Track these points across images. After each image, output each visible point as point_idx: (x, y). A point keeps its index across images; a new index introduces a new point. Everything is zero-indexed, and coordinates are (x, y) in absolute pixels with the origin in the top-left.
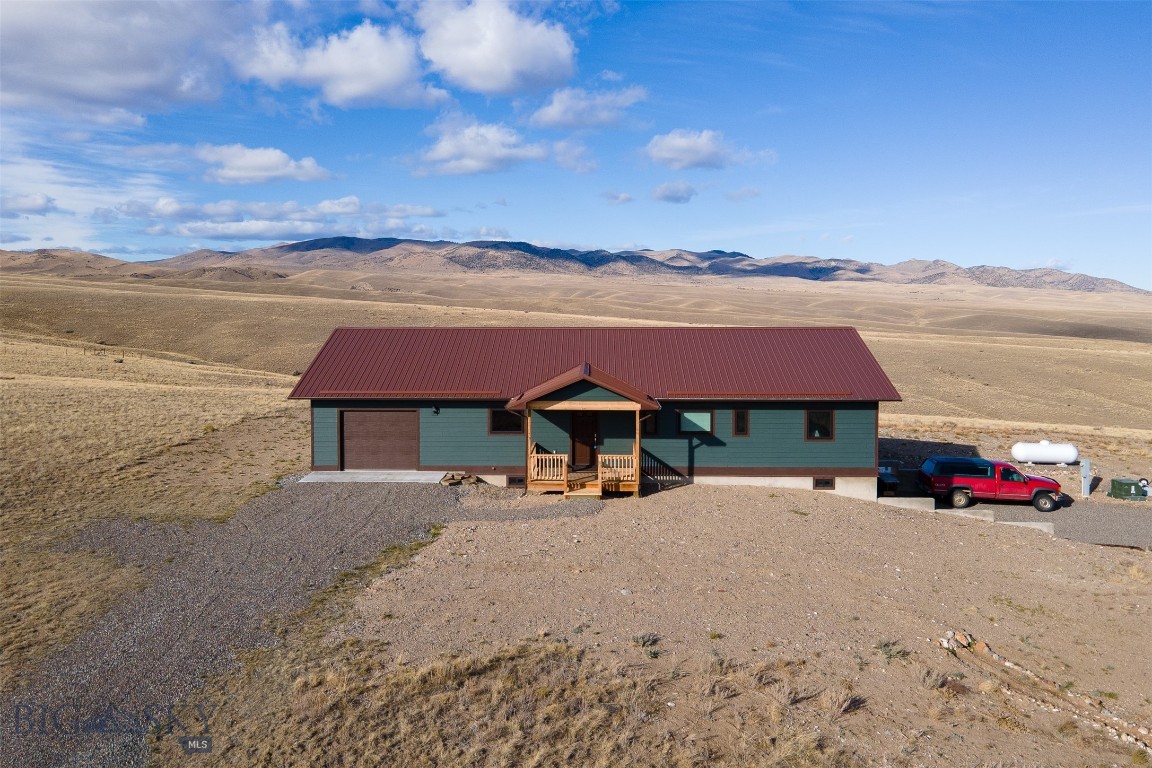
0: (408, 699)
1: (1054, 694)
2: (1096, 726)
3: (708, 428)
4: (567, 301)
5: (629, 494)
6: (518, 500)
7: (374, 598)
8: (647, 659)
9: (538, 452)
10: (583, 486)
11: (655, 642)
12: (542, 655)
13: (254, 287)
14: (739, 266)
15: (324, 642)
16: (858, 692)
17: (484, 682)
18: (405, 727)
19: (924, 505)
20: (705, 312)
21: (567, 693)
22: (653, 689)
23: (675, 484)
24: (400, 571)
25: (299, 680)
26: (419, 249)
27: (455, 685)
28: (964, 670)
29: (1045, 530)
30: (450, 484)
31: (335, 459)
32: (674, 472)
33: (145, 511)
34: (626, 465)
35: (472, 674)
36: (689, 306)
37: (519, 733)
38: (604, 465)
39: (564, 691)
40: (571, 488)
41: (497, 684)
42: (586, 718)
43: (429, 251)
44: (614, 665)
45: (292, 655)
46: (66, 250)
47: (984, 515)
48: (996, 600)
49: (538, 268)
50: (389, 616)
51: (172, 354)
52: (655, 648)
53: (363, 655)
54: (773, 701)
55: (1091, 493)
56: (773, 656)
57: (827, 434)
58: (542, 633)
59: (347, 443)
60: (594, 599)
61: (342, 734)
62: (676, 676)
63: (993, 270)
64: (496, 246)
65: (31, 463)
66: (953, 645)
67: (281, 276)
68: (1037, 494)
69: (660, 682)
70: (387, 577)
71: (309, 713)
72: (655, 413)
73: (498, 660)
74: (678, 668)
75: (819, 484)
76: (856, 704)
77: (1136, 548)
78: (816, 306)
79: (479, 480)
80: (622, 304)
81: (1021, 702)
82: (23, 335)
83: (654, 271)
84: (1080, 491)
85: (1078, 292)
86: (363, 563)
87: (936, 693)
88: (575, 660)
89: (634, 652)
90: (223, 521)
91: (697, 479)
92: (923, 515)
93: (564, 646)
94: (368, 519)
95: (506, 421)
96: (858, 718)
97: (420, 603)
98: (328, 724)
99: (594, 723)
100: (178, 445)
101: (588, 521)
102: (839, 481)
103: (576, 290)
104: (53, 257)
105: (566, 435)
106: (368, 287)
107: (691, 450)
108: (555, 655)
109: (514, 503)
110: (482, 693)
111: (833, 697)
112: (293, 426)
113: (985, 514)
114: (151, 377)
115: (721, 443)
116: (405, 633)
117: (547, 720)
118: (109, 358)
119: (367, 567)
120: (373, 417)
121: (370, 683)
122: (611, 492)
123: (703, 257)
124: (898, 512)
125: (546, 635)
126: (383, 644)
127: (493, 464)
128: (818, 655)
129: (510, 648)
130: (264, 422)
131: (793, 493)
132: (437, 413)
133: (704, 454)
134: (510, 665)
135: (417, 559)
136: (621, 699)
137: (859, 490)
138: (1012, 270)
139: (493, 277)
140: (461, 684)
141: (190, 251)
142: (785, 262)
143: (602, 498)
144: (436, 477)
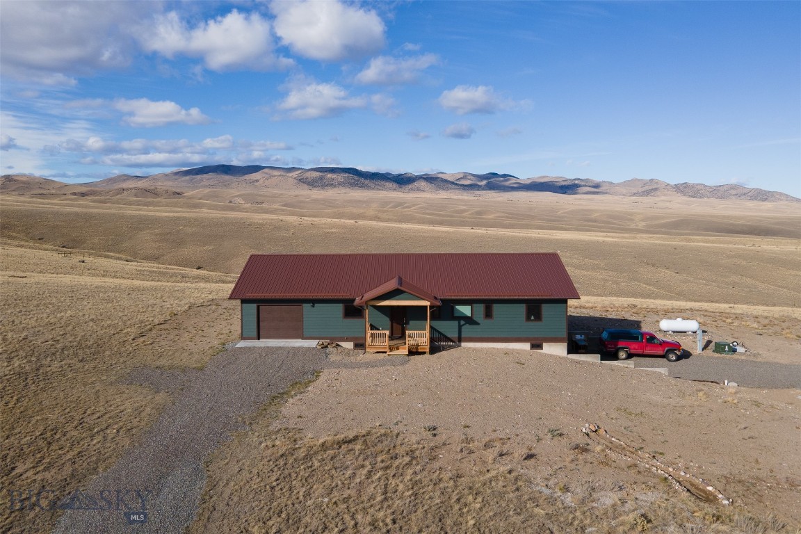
0: (316, 453)
1: (632, 453)
2: (647, 466)
3: (469, 314)
4: (384, 212)
5: (424, 353)
6: (361, 356)
7: (291, 407)
8: (431, 437)
9: (371, 330)
10: (398, 349)
11: (435, 429)
12: (379, 434)
13: (161, 202)
14: (507, 184)
15: (271, 428)
16: (533, 451)
17: (351, 446)
18: (316, 464)
19: (594, 359)
20: (483, 219)
21: (391, 451)
22: (433, 449)
23: (451, 347)
24: (302, 395)
25: (263, 444)
26: (276, 173)
27: (337, 447)
28: (590, 441)
29: (663, 372)
30: (322, 348)
31: (255, 334)
32: (450, 340)
33: (158, 363)
34: (421, 336)
35: (346, 442)
36: (473, 214)
37: (370, 466)
38: (409, 337)
39: (390, 450)
40: (391, 350)
41: (358, 447)
42: (400, 461)
43: (284, 174)
44: (414, 439)
45: (257, 434)
46: (25, 175)
47: (628, 364)
48: (618, 409)
49: (363, 186)
50: (300, 417)
51: (112, 254)
52: (434, 432)
53: (291, 434)
54: (490, 455)
55: (703, 350)
56: (494, 436)
57: (538, 317)
58: (378, 424)
59: (261, 324)
60: (404, 409)
61: (289, 466)
62: (444, 444)
63: (693, 186)
64: (333, 170)
65: (82, 336)
66: (588, 431)
67: (178, 194)
68: (667, 351)
69: (436, 447)
70: (295, 398)
71: (272, 458)
72: (439, 307)
73: (357, 436)
74: (446, 441)
75: (534, 346)
76: (530, 457)
77: (715, 382)
78: (564, 213)
79: (338, 345)
80: (423, 213)
81: (613, 455)
82: (9, 241)
83: (447, 189)
84: (697, 349)
85: (755, 202)
86: (282, 391)
87: (572, 452)
88: (395, 437)
89: (424, 434)
90: (202, 369)
91: (464, 344)
92: (593, 364)
93: (389, 431)
94: (280, 367)
95: (353, 311)
96: (532, 461)
97: (315, 411)
98: (282, 462)
99: (404, 463)
100: (158, 324)
101: (401, 368)
102: (545, 345)
103: (391, 202)
104: (15, 181)
105: (388, 319)
106: (240, 201)
107: (460, 327)
108: (385, 435)
109: (358, 358)
110: (351, 450)
111: (520, 452)
112: (220, 312)
113: (631, 364)
114: (105, 274)
115: (477, 324)
116: (310, 425)
117: (383, 461)
118: (76, 259)
119: (284, 393)
120: (276, 308)
121: (297, 446)
122: (414, 352)
123: (481, 177)
124: (578, 362)
125: (380, 426)
126: (300, 429)
127: (346, 336)
128: (517, 435)
129: (363, 431)
130: (202, 309)
131: (519, 352)
132: (313, 306)
133: (467, 330)
134: (363, 439)
135: (309, 389)
136: (417, 453)
137: (557, 350)
138: (707, 186)
139: (330, 193)
140: (340, 447)
141: (113, 176)
142: (542, 181)
143: (408, 355)
144: (313, 343)
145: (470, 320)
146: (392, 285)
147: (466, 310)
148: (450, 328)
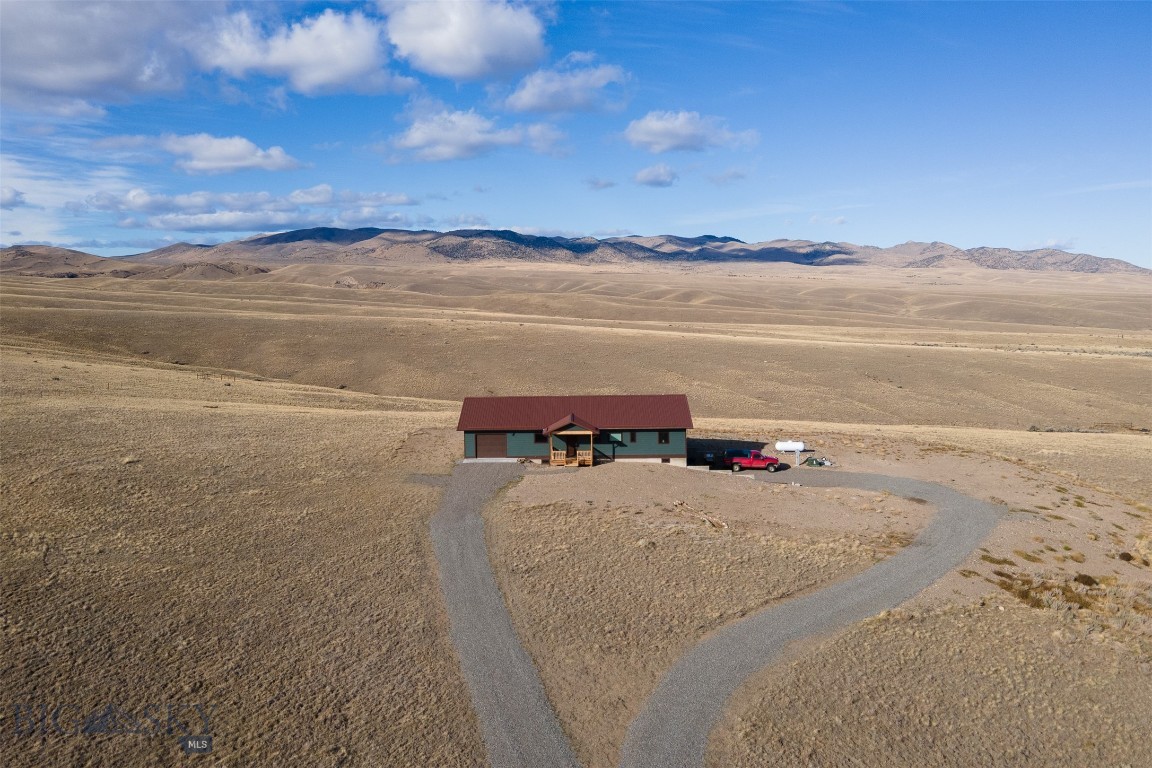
0: (531, 510)
1: (695, 512)
3: (620, 440)
7: (511, 493)
8: (589, 505)
11: (591, 502)
12: (561, 504)
15: (504, 501)
16: (642, 511)
19: (705, 469)
23: (608, 462)
24: (516, 488)
26: (399, 238)
27: (541, 508)
32: (607, 457)
33: (421, 472)
35: (545, 506)
36: (676, 299)
40: (567, 464)
44: (580, 505)
45: (498, 503)
50: (518, 496)
53: (515, 503)
55: (801, 464)
56: (623, 505)
57: (667, 441)
60: (575, 494)
62: (596, 508)
63: (993, 251)
66: (677, 504)
67: (263, 271)
68: (768, 465)
69: (591, 509)
70: (512, 489)
73: (550, 504)
75: (664, 461)
76: (639, 513)
85: (1081, 273)
86: (503, 486)
88: (570, 505)
89: (585, 504)
92: (703, 472)
93: (567, 502)
94: (497, 473)
95: (541, 438)
97: (525, 494)
99: (575, 514)
102: (671, 459)
103: (563, 281)
104: (31, 254)
106: (352, 281)
108: (565, 504)
116: (524, 499)
118: (218, 382)
121: (520, 508)
122: (582, 464)
123: (692, 242)
124: (693, 471)
125: (562, 500)
126: (519, 501)
128: (636, 505)
129: (553, 501)
132: (513, 435)
133: (619, 450)
134: (553, 505)
135: (520, 485)
137: (680, 463)
138: (1014, 252)
139: (476, 267)
142: (779, 246)
143: (579, 467)
144: (515, 460)
145: (620, 444)
146: (567, 420)
147: (618, 437)
148: (606, 449)
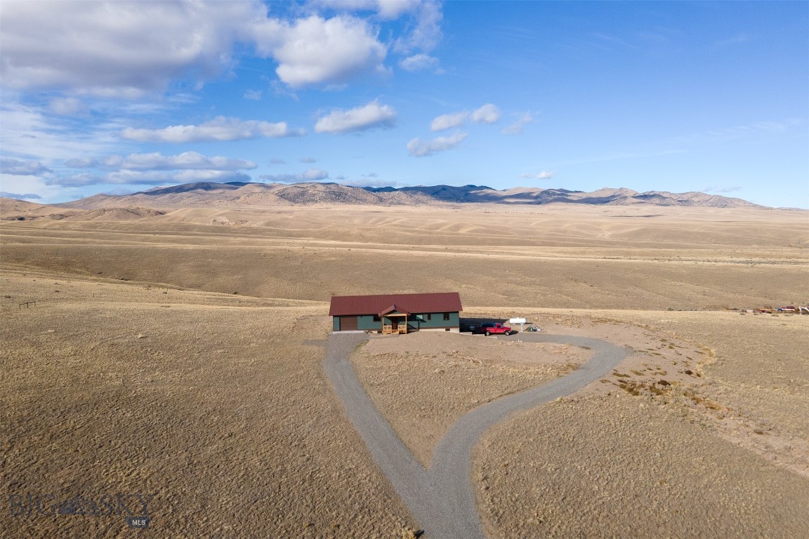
4: (368, 230)
5: (405, 333)
9: (384, 326)
10: (395, 332)
14: (482, 195)
16: (436, 356)
23: (415, 331)
26: (257, 189)
30: (366, 333)
31: (339, 329)
34: (403, 327)
38: (399, 328)
43: (265, 191)
55: (524, 331)
57: (448, 319)
59: (341, 325)
66: (455, 352)
67: (161, 213)
68: (506, 332)
72: (410, 316)
75: (447, 330)
79: (371, 332)
84: (521, 329)
91: (420, 330)
92: (468, 336)
95: (377, 318)
101: (397, 339)
102: (451, 329)
105: (391, 321)
106: (225, 219)
107: (419, 324)
109: (381, 336)
115: (425, 322)
120: (346, 319)
122: (401, 333)
123: (460, 190)
124: (463, 335)
127: (375, 328)
128: (432, 353)
131: (441, 332)
132: (361, 317)
133: (422, 325)
137: (455, 331)
138: (672, 194)
139: (312, 208)
142: (517, 192)
144: (363, 332)
145: (422, 321)
146: (392, 308)
147: (421, 317)
148: (414, 324)
